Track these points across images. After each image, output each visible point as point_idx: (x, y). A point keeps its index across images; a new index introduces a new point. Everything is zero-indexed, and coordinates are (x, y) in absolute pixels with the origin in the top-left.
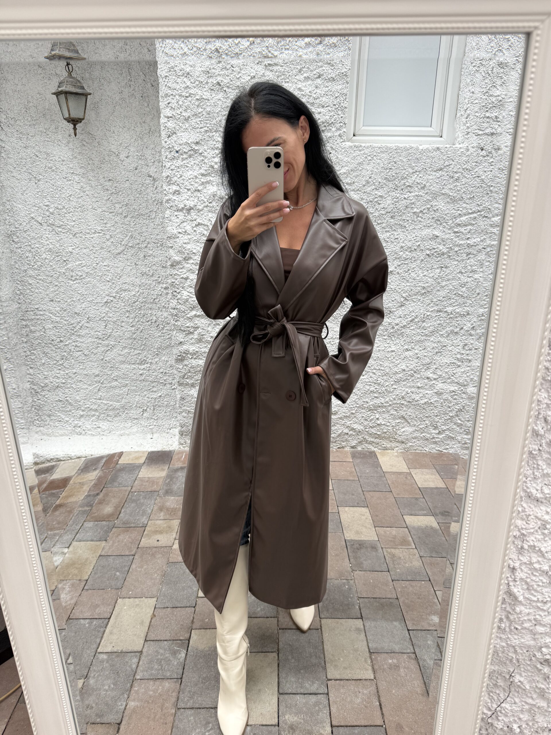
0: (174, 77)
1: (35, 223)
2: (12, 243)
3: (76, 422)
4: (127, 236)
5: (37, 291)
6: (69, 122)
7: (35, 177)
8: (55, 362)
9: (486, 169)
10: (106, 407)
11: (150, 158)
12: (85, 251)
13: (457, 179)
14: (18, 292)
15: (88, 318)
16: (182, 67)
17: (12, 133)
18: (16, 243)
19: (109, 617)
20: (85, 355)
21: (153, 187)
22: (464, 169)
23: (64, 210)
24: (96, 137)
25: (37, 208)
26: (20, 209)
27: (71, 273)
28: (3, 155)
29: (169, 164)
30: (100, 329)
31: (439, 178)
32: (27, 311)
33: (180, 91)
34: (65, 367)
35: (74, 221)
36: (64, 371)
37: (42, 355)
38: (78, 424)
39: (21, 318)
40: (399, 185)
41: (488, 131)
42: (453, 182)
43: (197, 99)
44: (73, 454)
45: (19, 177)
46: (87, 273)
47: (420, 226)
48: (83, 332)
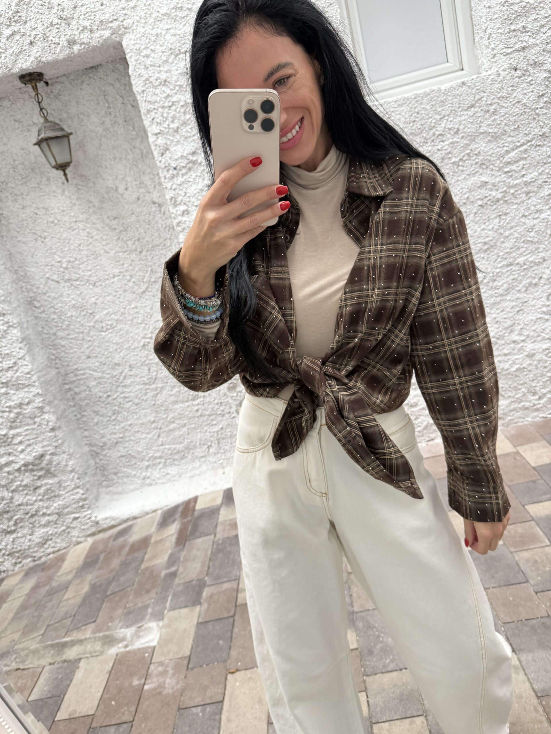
0: (151, 90)
1: (52, 282)
2: (35, 309)
3: (144, 474)
4: (147, 271)
5: (71, 351)
6: (57, 169)
7: (41, 236)
8: (108, 418)
9: (525, 91)
10: (170, 452)
11: (149, 183)
12: (108, 298)
13: (493, 112)
14: (53, 357)
15: (130, 366)
16: (157, 75)
17: (7, 197)
18: (38, 308)
19: (221, 699)
20: (137, 404)
21: (160, 213)
22: (499, 98)
23: (77, 262)
24: (90, 177)
25: (50, 267)
26: (33, 272)
27: (101, 325)
28: (3, 222)
29: (170, 184)
30: (144, 375)
31: (472, 116)
32: (67, 374)
33: (161, 103)
34: (119, 421)
35: (90, 270)
36: (119, 425)
37: (93, 415)
38: (146, 475)
39: (64, 382)
40: (428, 137)
41: (518, 46)
42: (490, 116)
43: (182, 106)
44: (148, 509)
45: (25, 240)
46: (117, 320)
47: (464, 176)
48: (128, 382)
